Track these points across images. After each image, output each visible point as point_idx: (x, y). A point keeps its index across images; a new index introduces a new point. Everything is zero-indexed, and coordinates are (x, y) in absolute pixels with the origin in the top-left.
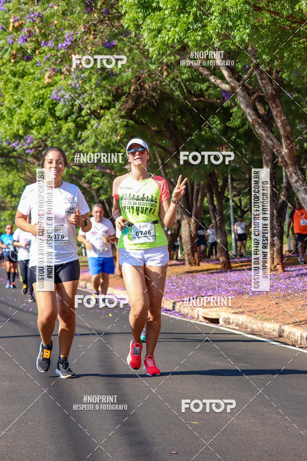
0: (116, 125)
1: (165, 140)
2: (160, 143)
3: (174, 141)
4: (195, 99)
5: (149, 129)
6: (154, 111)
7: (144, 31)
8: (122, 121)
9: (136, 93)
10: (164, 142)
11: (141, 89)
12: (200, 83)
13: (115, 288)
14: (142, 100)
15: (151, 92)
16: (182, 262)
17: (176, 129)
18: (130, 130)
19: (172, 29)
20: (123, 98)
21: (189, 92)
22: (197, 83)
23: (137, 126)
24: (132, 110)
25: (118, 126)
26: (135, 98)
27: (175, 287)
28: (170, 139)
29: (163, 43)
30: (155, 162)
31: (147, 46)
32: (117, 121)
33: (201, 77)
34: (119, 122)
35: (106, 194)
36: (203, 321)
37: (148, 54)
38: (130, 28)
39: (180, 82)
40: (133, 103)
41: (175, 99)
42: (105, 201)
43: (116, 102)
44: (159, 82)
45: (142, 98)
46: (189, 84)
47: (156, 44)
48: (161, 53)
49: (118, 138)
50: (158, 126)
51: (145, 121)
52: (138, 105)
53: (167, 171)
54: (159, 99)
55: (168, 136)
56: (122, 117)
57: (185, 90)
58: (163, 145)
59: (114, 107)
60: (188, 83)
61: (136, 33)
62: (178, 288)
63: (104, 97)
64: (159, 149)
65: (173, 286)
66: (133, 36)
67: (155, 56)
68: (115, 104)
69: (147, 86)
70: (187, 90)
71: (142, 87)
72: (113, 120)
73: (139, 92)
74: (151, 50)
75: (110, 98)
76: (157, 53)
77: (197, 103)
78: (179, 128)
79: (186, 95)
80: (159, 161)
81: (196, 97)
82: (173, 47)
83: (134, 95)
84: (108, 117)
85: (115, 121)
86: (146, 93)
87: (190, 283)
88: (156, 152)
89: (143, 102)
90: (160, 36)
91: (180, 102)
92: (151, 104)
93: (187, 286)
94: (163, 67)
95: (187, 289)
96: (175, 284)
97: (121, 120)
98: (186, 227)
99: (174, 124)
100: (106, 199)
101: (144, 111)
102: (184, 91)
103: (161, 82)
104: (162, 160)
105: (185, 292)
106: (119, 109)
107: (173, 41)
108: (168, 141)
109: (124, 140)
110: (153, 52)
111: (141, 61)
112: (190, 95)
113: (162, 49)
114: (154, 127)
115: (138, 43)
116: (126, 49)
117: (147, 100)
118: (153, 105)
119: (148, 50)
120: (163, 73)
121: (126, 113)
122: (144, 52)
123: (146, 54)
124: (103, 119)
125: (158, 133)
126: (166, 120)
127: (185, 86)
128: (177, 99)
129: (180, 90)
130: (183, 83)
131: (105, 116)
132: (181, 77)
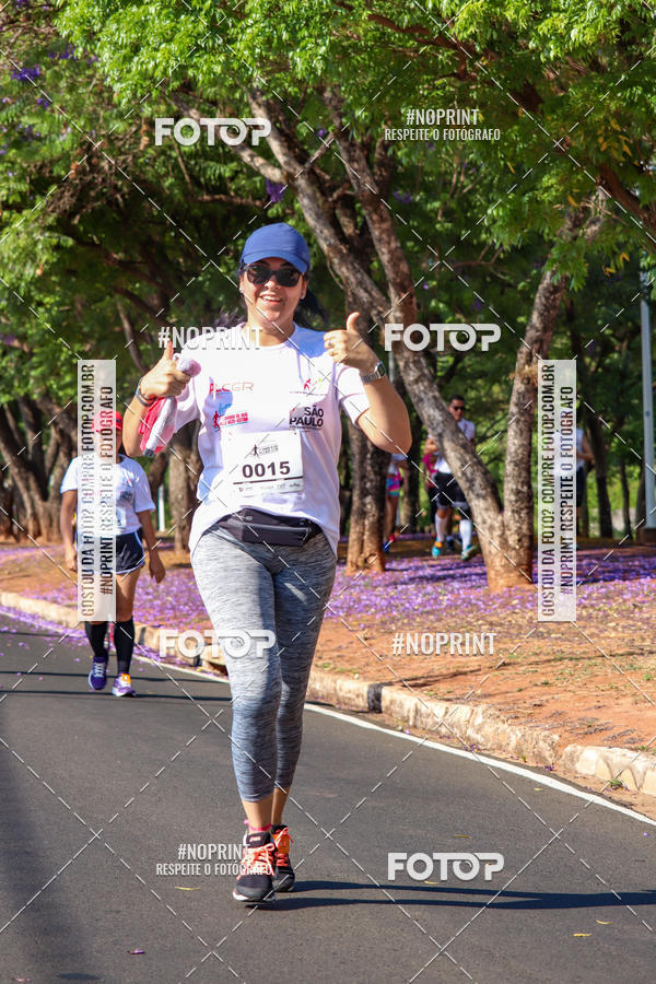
0: (35, 243)
1: (139, 282)
2: (130, 287)
3: (158, 284)
4: (206, 197)
5: (108, 256)
6: (118, 218)
7: (101, 48)
8: (50, 237)
9: (81, 179)
10: (137, 285)
11: (91, 171)
12: (218, 162)
13: (22, 596)
14: (92, 194)
15: (113, 178)
16: (168, 545)
17: (165, 258)
18: (66, 257)
19: (163, 46)
20: (53, 189)
21: (195, 180)
22: (212, 164)
23: (81, 249)
24: (72, 215)
25: (40, 246)
26: (79, 187)
27: (150, 597)
28: (151, 279)
29: (145, 75)
30: (117, 329)
31: (109, 80)
32: (37, 236)
33: (221, 150)
34: (42, 238)
35: (9, 393)
36: (209, 670)
37: (110, 98)
38: (72, 39)
39: (176, 159)
40: (74, 200)
41: (164, 195)
42: (6, 406)
43: (38, 197)
44: (130, 158)
45: (93, 189)
46: (196, 163)
47: (129, 76)
48: (139, 95)
49: (39, 272)
50: (125, 252)
51: (99, 239)
52: (84, 204)
53: (142, 348)
54: (129, 194)
55: (147, 273)
56: (50, 228)
57: (187, 177)
58: (136, 293)
59: (32, 206)
60: (193, 162)
61: (85, 50)
62: (155, 598)
63: (12, 185)
64: (128, 301)
65: (148, 594)
66: (79, 55)
67: (124, 101)
68: (35, 199)
69: (105, 165)
70: (191, 176)
71: (95, 168)
72: (30, 234)
73: (89, 178)
74: (117, 87)
75: (24, 187)
76: (130, 96)
77: (211, 205)
78: (170, 257)
79: (190, 186)
80: (126, 325)
81: (209, 193)
82: (165, 84)
83: (77, 181)
84: (18, 225)
85: (35, 235)
86: (104, 180)
87: (184, 588)
88: (119, 307)
89: (96, 199)
90: (136, 59)
91: (176, 201)
92: (112, 203)
93: (176, 596)
94: (140, 127)
95: (177, 601)
96: (151, 590)
97: (47, 234)
98: (178, 469)
99: (162, 248)
100: (9, 403)
101: (96, 219)
102: (184, 178)
103: (135, 157)
104: (132, 324)
105: (173, 608)
106: (42, 210)
107: (165, 72)
108: (145, 283)
109: (54, 278)
110: (122, 92)
111: (94, 111)
112: (196, 189)
113: (142, 87)
114: (117, 253)
115: (88, 72)
116: (63, 84)
117: (104, 194)
118: (117, 205)
119: (110, 88)
120: (140, 139)
121: (58, 220)
122: (102, 92)
123: (106, 95)
124: (7, 229)
125: (126, 266)
126: (144, 238)
127: (187, 168)
128: (168, 196)
129: (175, 177)
130: (183, 161)
131: (11, 224)
132: (179, 148)
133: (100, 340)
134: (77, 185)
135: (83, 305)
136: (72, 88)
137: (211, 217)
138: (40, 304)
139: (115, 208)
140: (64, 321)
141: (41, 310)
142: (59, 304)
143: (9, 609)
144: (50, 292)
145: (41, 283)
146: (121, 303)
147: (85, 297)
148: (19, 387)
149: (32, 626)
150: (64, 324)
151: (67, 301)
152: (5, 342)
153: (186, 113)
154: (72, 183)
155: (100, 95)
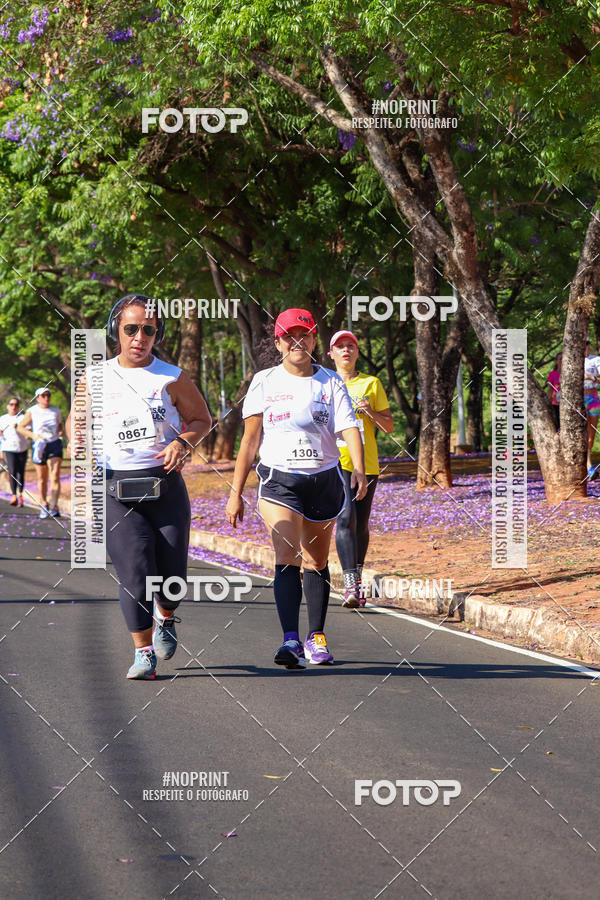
0: (129, 191)
1: (224, 225)
2: (215, 230)
3: (241, 227)
4: (284, 147)
5: (194, 202)
6: (203, 168)
7: (188, 11)
8: (142, 186)
10: (222, 228)
12: (294, 114)
14: (180, 145)
17: (246, 203)
18: (156, 203)
19: (244, 7)
20: (144, 142)
21: (273, 131)
22: (288, 116)
23: (170, 197)
24: (161, 165)
25: (134, 194)
26: (168, 140)
28: (235, 223)
29: (225, 36)
30: (204, 269)
31: (193, 40)
32: (130, 185)
33: (296, 103)
34: (135, 187)
37: (195, 56)
38: (159, 3)
39: (255, 113)
40: (163, 151)
41: (245, 146)
43: (130, 149)
45: (180, 141)
46: (274, 116)
47: (210, 37)
48: (220, 54)
49: (133, 218)
50: (211, 198)
51: (186, 186)
52: (173, 154)
53: (227, 285)
54: (213, 145)
55: (231, 216)
56: (141, 178)
57: (266, 129)
58: (221, 235)
59: (126, 158)
60: (271, 115)
61: (171, 14)
63: (106, 138)
64: (214, 243)
66: (165, 18)
67: (207, 59)
68: (127, 151)
70: (270, 129)
72: (124, 183)
74: (200, 47)
75: (117, 140)
76: (212, 55)
77: (288, 154)
78: (251, 203)
79: (268, 137)
80: (213, 265)
81: (286, 142)
82: (243, 43)
83: (166, 134)
84: (113, 175)
85: (128, 184)
88: (206, 249)
89: (182, 150)
90: (218, 20)
91: (256, 151)
92: (197, 153)
94: (223, 83)
97: (139, 183)
101: (185, 168)
102: (264, 130)
104: (218, 263)
106: (134, 161)
107: (245, 32)
108: (229, 226)
109: (145, 223)
110: (205, 51)
111: (180, 69)
112: (274, 139)
113: (223, 46)
114: (203, 200)
115: (174, 34)
116: (152, 45)
117: (189, 146)
118: (203, 155)
119: (194, 48)
120: (223, 94)
121: (148, 170)
122: (186, 52)
123: (191, 54)
124: (103, 179)
125: (211, 210)
126: (227, 185)
127: (265, 121)
128: (249, 146)
129: (255, 129)
130: (262, 114)
131: (107, 174)
132: (258, 102)
133: (188, 280)
134: (166, 137)
135: (172, 247)
136: (160, 48)
137: (288, 164)
138: (134, 247)
139: (200, 158)
140: (156, 261)
141: (135, 252)
142: (151, 247)
144: (143, 236)
145: (135, 228)
146: (208, 245)
147: (174, 240)
150: (156, 264)
151: (158, 244)
152: (102, 282)
153: (264, 70)
154: (160, 136)
155: (185, 54)
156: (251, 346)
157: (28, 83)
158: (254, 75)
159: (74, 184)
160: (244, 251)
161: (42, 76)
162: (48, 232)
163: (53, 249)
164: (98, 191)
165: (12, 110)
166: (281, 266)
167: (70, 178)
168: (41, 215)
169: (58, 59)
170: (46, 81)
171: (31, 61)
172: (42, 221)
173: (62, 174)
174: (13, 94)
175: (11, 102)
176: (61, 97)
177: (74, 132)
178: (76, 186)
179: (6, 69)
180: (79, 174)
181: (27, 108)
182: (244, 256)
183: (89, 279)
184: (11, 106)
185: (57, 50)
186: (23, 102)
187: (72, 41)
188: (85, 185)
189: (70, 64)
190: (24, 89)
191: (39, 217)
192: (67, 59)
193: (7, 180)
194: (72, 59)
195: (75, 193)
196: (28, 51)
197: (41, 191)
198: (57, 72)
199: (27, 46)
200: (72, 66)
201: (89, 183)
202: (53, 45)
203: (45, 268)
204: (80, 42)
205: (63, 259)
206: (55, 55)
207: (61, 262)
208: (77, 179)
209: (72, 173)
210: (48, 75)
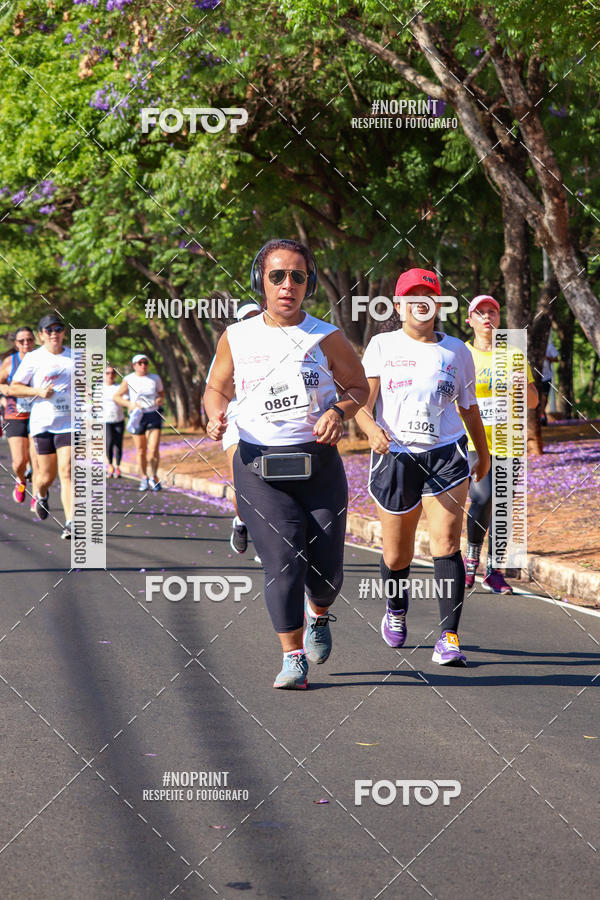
0: (219, 160)
1: (313, 193)
2: (304, 198)
3: (330, 195)
5: (284, 170)
8: (232, 154)
9: (258, 100)
10: (311, 196)
11: (268, 92)
12: (383, 81)
13: (211, 481)
14: (268, 114)
15: (287, 98)
18: (245, 171)
21: (362, 98)
22: (377, 83)
23: (259, 164)
24: (250, 132)
25: (223, 163)
26: (256, 109)
28: (324, 190)
29: (314, 3)
31: (282, 7)
32: (220, 153)
33: (386, 70)
34: (225, 155)
37: (284, 25)
39: (344, 79)
40: (253, 118)
41: (334, 113)
44: (303, 79)
45: (269, 109)
46: (363, 83)
47: (299, 4)
48: (309, 21)
49: (223, 186)
50: (300, 165)
51: (275, 154)
52: (261, 122)
54: (303, 112)
55: (320, 184)
56: (231, 146)
57: (356, 98)
58: (310, 203)
60: (360, 82)
64: (303, 211)
67: (296, 26)
69: (280, 86)
70: (359, 96)
71: (271, 90)
72: (214, 151)
73: (265, 99)
74: (289, 14)
76: (301, 22)
79: (357, 104)
80: (302, 233)
82: (332, 10)
83: (255, 102)
84: (202, 144)
85: (218, 153)
86: (279, 100)
87: (358, 472)
88: (295, 216)
89: (271, 118)
91: (345, 119)
92: (286, 121)
94: (312, 50)
97: (229, 151)
99: (333, 161)
101: (273, 136)
102: (352, 97)
103: (308, 78)
104: (307, 232)
106: (224, 129)
108: (319, 194)
109: (234, 191)
110: (294, 19)
111: (270, 37)
112: (363, 107)
113: (312, 13)
114: (292, 167)
116: (240, 13)
117: (279, 113)
118: (292, 123)
119: (283, 14)
120: (312, 62)
121: (238, 138)
122: (275, 19)
123: (280, 22)
124: (192, 149)
125: (301, 178)
127: (354, 87)
128: (338, 114)
129: (344, 97)
130: (351, 81)
131: (197, 143)
132: (347, 69)
134: (255, 106)
135: (261, 215)
136: (249, 16)
138: (223, 215)
139: (289, 126)
140: (244, 230)
141: (223, 220)
142: (239, 215)
143: (199, 494)
144: (232, 204)
145: (224, 196)
146: (296, 213)
147: (263, 208)
148: (205, 291)
149: (220, 508)
150: (245, 232)
151: (247, 212)
152: (191, 251)
153: (353, 37)
154: (250, 104)
155: (274, 22)
156: (340, 314)
157: (117, 51)
158: (343, 41)
159: (163, 153)
160: (332, 218)
161: (131, 44)
162: (136, 201)
163: (142, 218)
164: (188, 160)
165: (101, 78)
166: (371, 234)
167: (159, 147)
168: (130, 184)
169: (147, 28)
170: (135, 50)
171: (120, 30)
172: (131, 189)
173: (150, 142)
174: (102, 63)
175: (100, 71)
176: (150, 65)
177: (163, 101)
178: (165, 156)
179: (95, 37)
180: (169, 142)
181: (115, 76)
182: (333, 224)
183: (178, 247)
184: (101, 75)
185: (146, 18)
186: (111, 71)
187: (161, 9)
188: (174, 155)
189: (159, 32)
190: (113, 57)
191: (127, 186)
192: (156, 27)
193: (96, 149)
194: (161, 28)
195: (166, 163)
196: (116, 19)
197: (130, 159)
198: (146, 40)
199: (116, 14)
200: (160, 35)
201: (179, 152)
202: (143, 13)
203: (134, 236)
204: (169, 10)
205: (152, 228)
206: (144, 23)
207: (149, 231)
208: (166, 148)
209: (161, 141)
210: (136, 43)
